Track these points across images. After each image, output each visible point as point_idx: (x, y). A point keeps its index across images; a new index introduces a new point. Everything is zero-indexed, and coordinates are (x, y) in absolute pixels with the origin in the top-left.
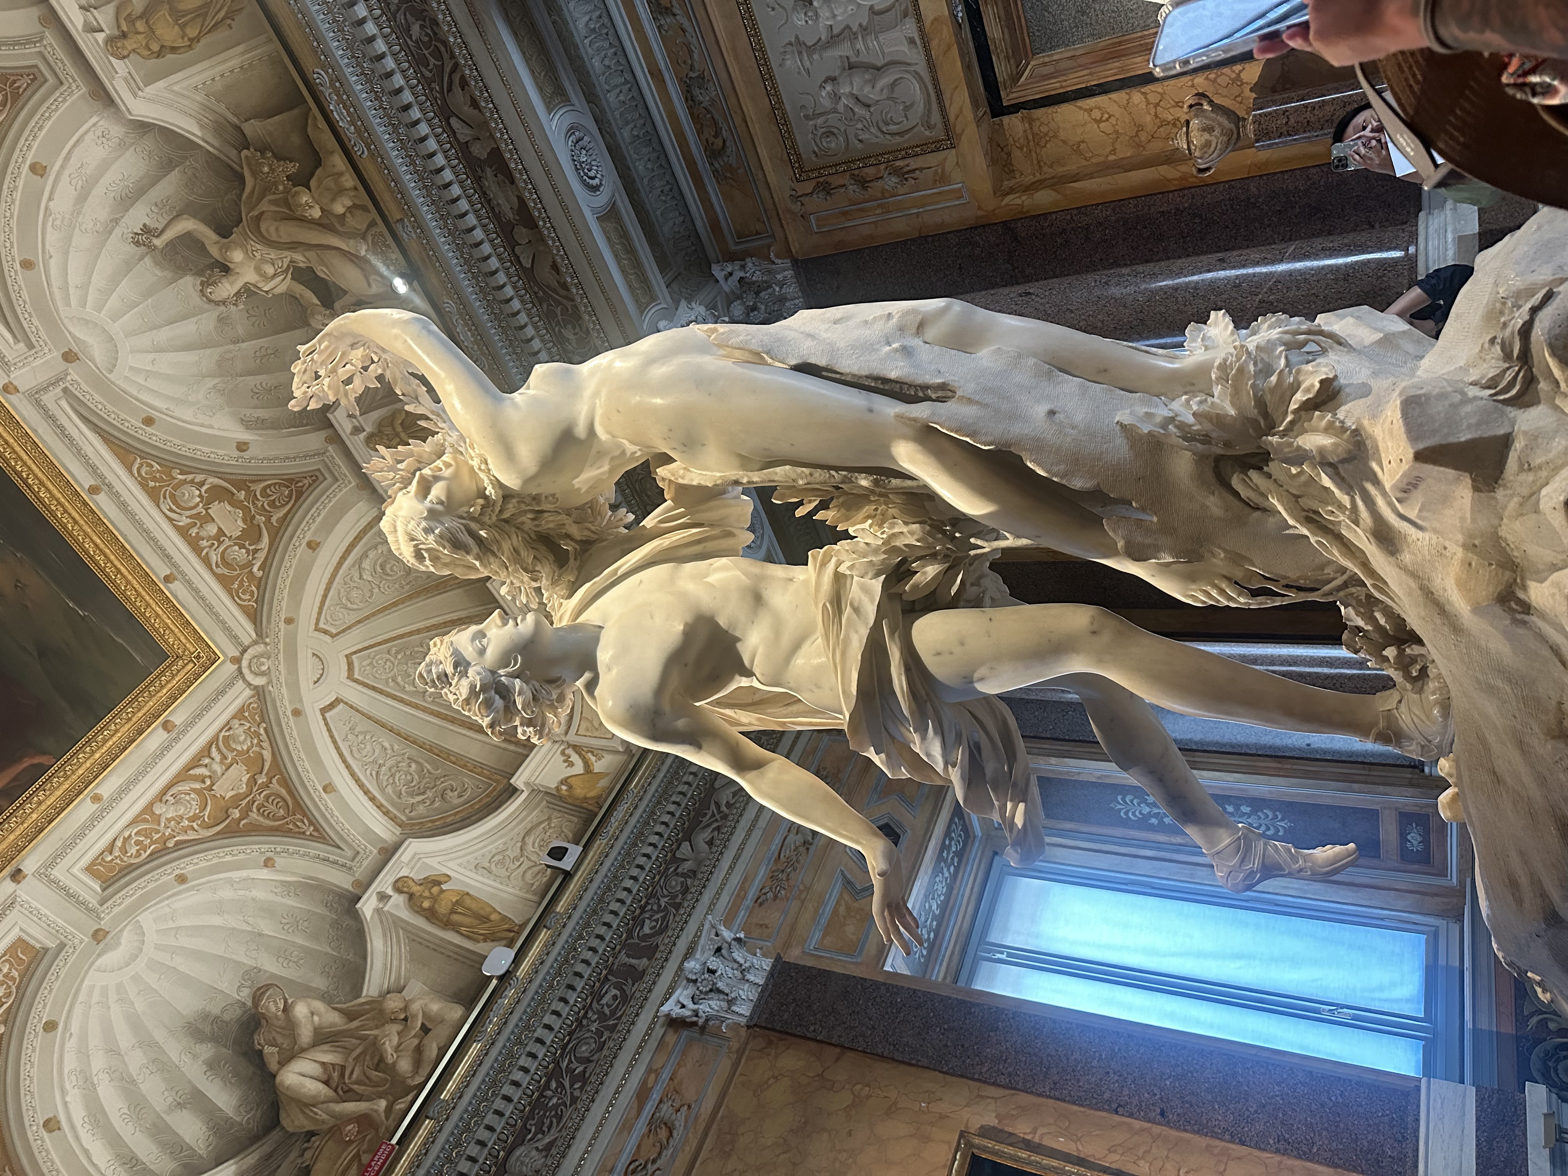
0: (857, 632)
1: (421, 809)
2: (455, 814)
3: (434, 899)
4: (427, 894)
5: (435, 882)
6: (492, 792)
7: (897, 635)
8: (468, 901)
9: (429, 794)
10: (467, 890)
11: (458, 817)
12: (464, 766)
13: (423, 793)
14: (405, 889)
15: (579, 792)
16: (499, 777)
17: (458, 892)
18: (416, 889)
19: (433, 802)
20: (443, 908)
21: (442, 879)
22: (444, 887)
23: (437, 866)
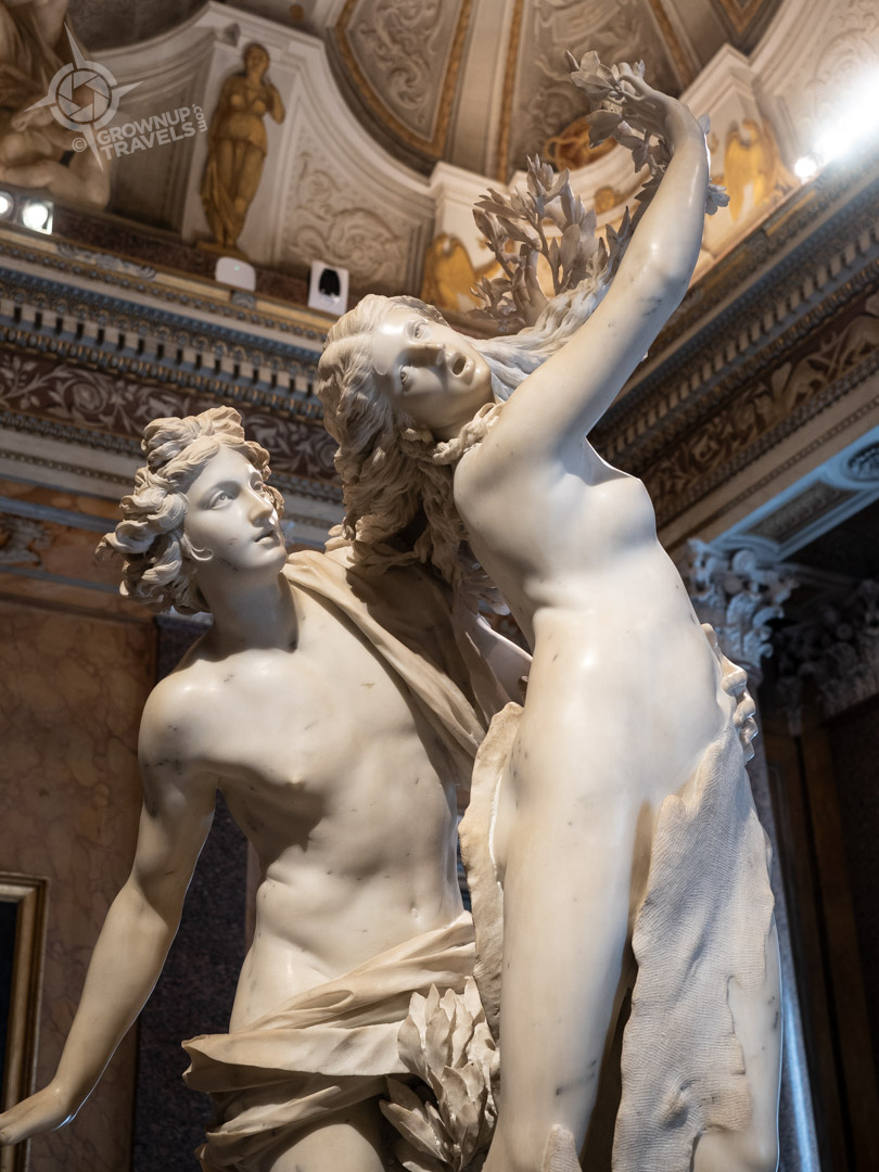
0: (311, 1053)
1: (369, 45)
2: (374, 98)
3: (247, 109)
4: (252, 95)
5: (271, 101)
6: (418, 140)
7: (318, 1109)
8: (253, 158)
9: (395, 50)
10: (270, 152)
11: (370, 103)
12: (447, 87)
13: (394, 41)
14: (250, 63)
15: (444, 270)
16: (442, 143)
17: (263, 140)
18: (255, 77)
19: (384, 59)
20: (237, 125)
21: (277, 111)
22: (267, 118)
23: (294, 98)
